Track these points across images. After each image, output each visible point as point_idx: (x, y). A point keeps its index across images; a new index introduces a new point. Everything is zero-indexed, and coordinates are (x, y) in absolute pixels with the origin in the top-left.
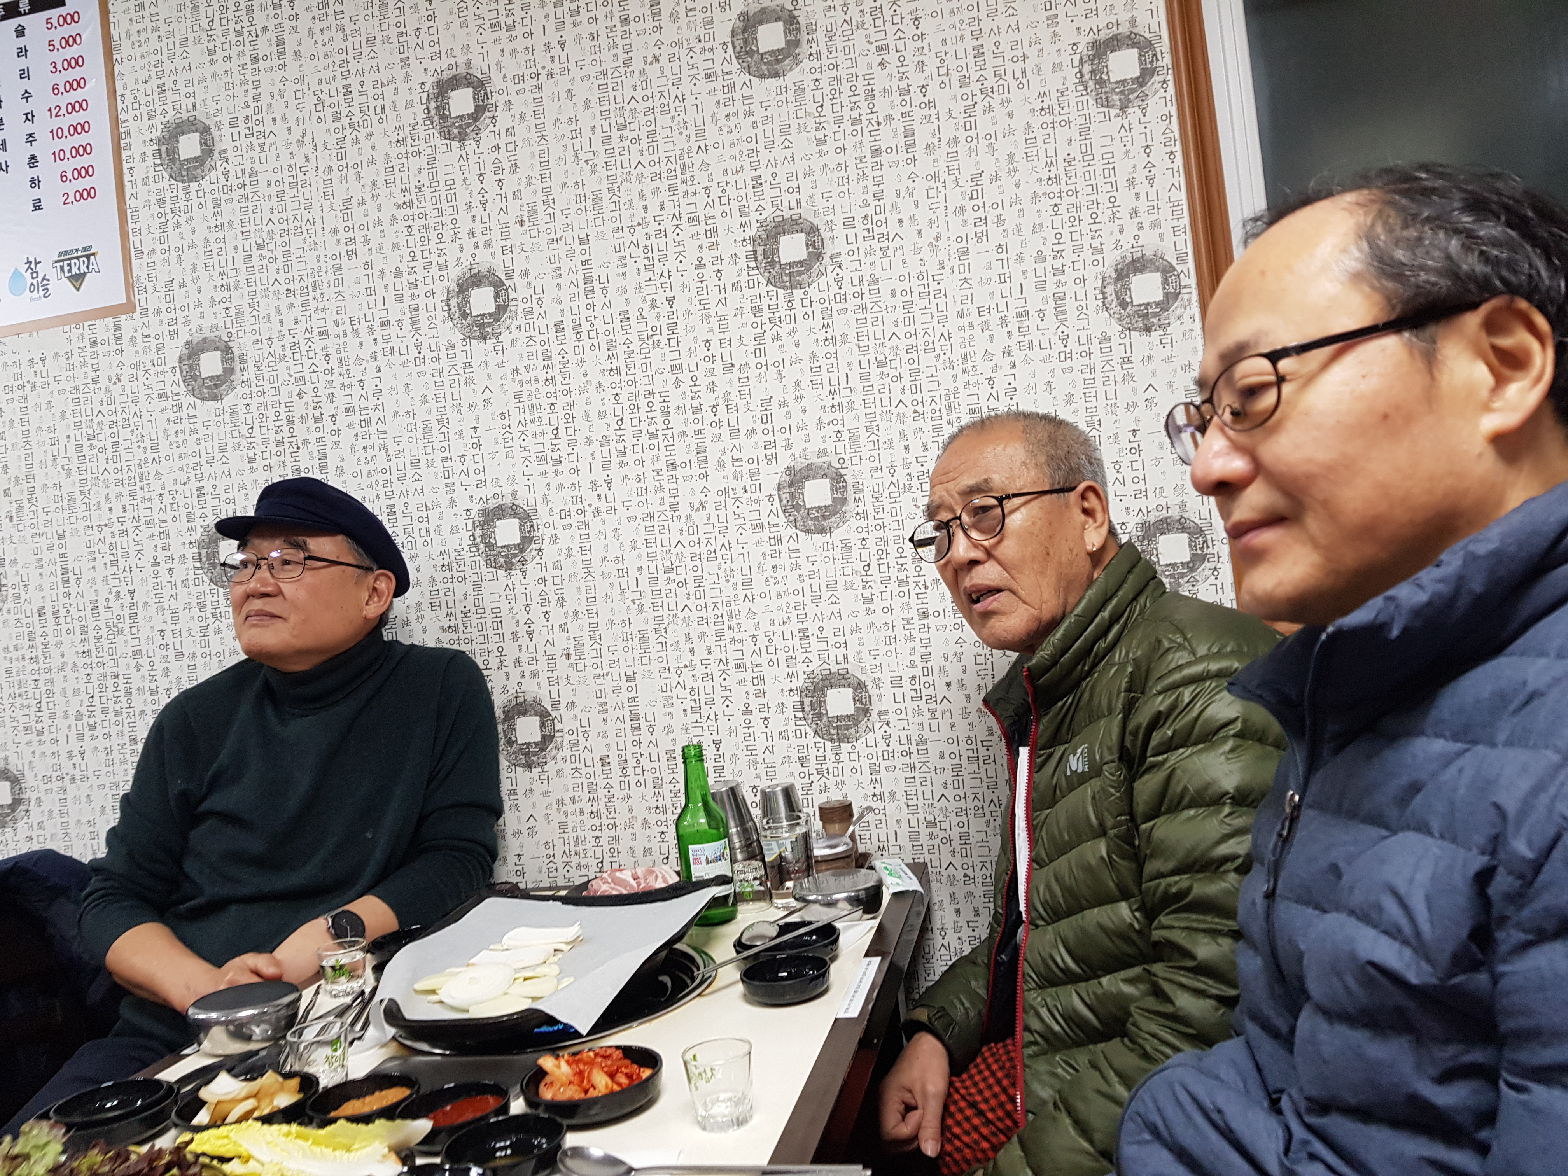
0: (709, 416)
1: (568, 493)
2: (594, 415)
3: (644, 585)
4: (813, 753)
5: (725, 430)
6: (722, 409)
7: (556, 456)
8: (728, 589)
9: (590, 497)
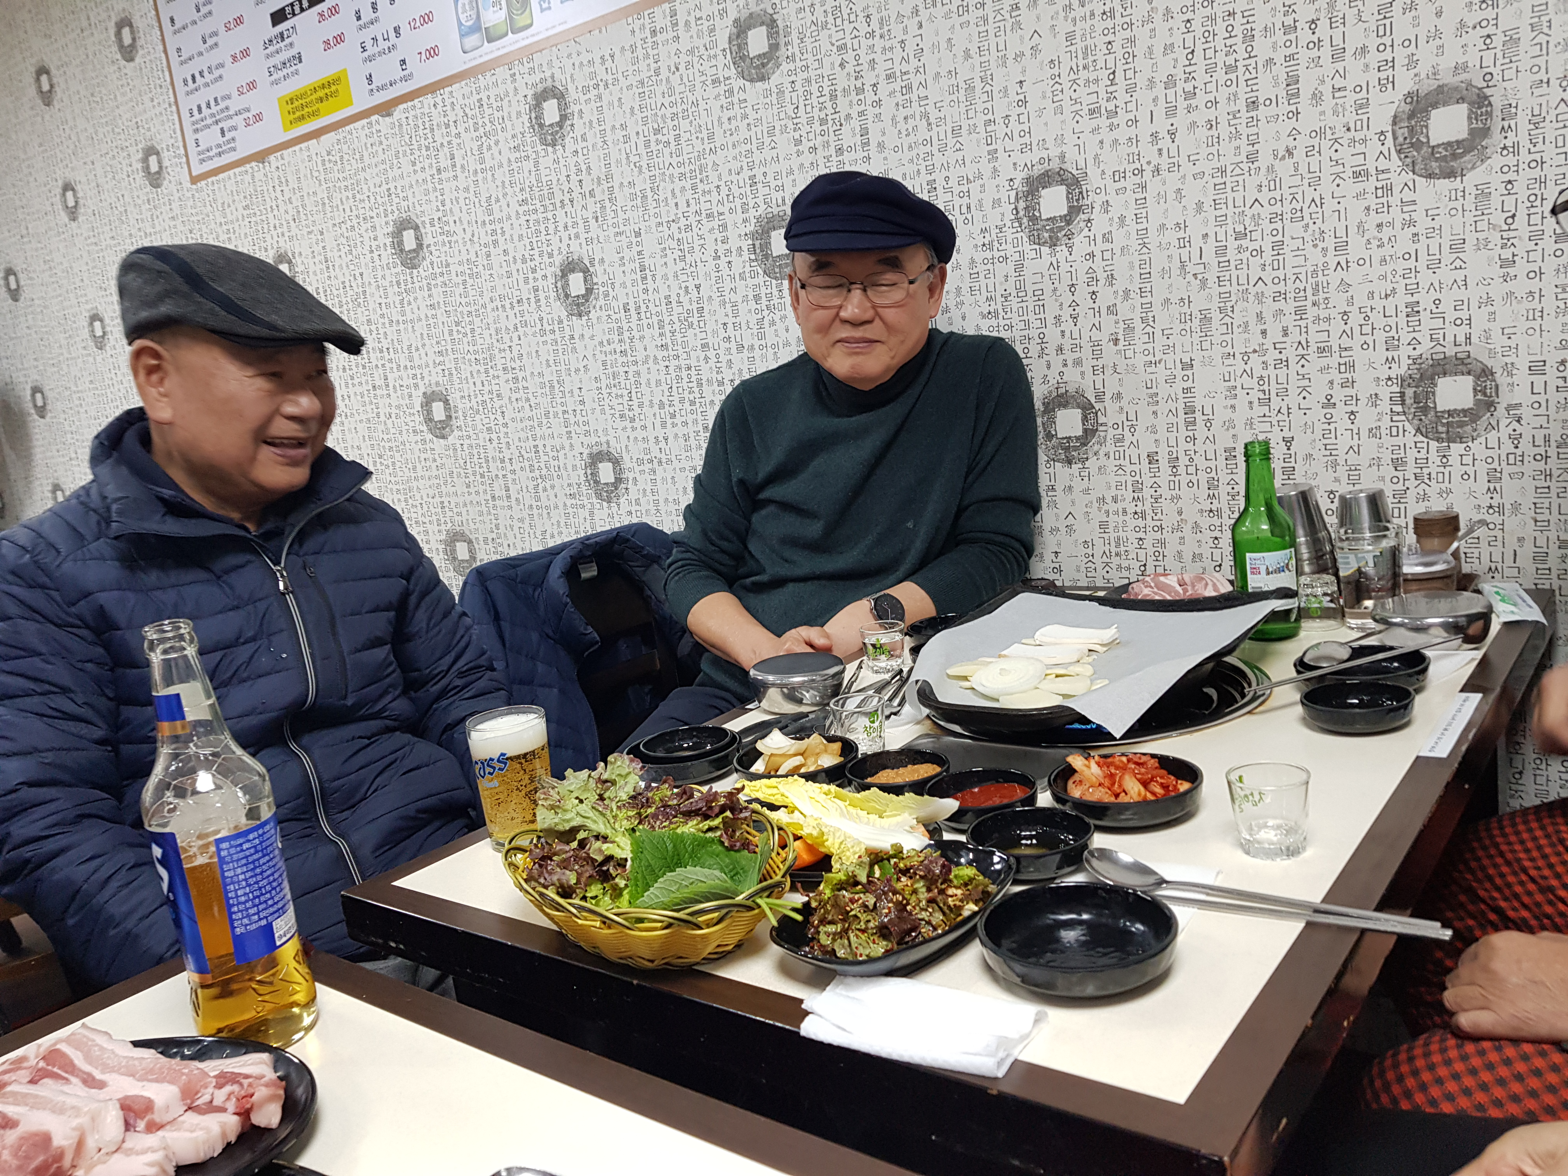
0: (1304, 35)
1: (1123, 150)
2: (1158, 50)
3: (1209, 256)
4: (1412, 454)
5: (1326, 51)
6: (1324, 23)
7: (1111, 106)
8: (1315, 257)
9: (1149, 152)
